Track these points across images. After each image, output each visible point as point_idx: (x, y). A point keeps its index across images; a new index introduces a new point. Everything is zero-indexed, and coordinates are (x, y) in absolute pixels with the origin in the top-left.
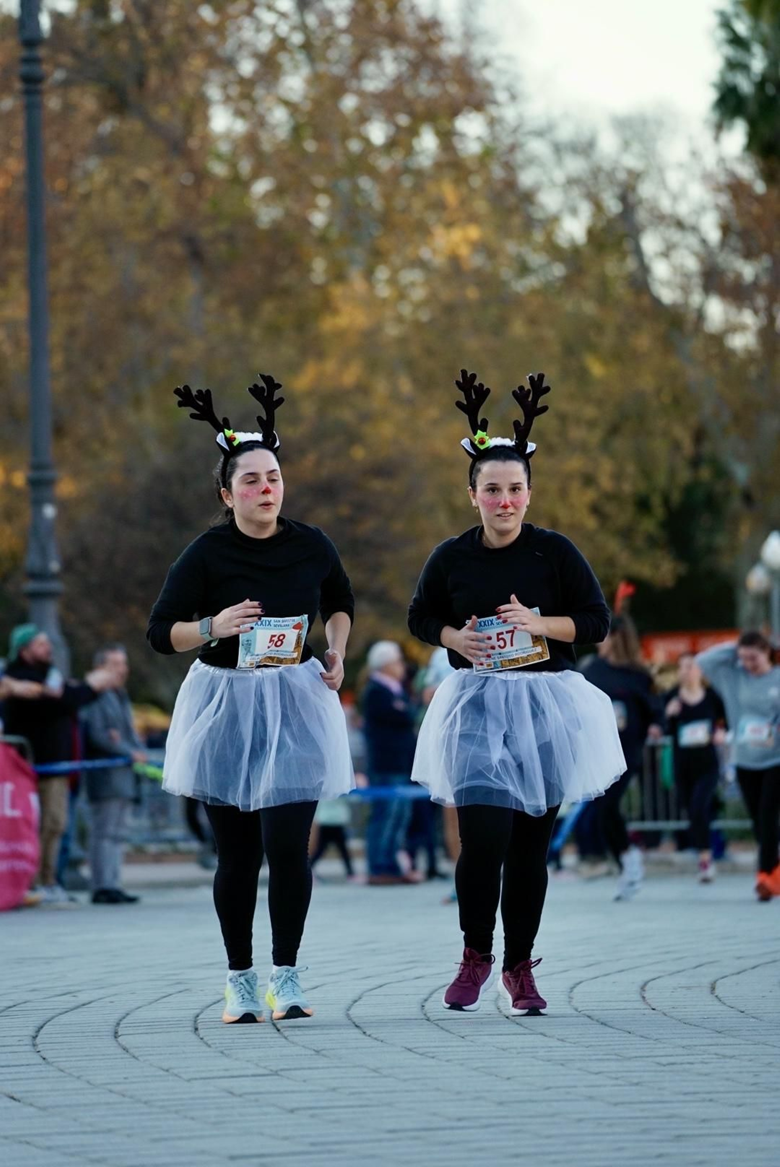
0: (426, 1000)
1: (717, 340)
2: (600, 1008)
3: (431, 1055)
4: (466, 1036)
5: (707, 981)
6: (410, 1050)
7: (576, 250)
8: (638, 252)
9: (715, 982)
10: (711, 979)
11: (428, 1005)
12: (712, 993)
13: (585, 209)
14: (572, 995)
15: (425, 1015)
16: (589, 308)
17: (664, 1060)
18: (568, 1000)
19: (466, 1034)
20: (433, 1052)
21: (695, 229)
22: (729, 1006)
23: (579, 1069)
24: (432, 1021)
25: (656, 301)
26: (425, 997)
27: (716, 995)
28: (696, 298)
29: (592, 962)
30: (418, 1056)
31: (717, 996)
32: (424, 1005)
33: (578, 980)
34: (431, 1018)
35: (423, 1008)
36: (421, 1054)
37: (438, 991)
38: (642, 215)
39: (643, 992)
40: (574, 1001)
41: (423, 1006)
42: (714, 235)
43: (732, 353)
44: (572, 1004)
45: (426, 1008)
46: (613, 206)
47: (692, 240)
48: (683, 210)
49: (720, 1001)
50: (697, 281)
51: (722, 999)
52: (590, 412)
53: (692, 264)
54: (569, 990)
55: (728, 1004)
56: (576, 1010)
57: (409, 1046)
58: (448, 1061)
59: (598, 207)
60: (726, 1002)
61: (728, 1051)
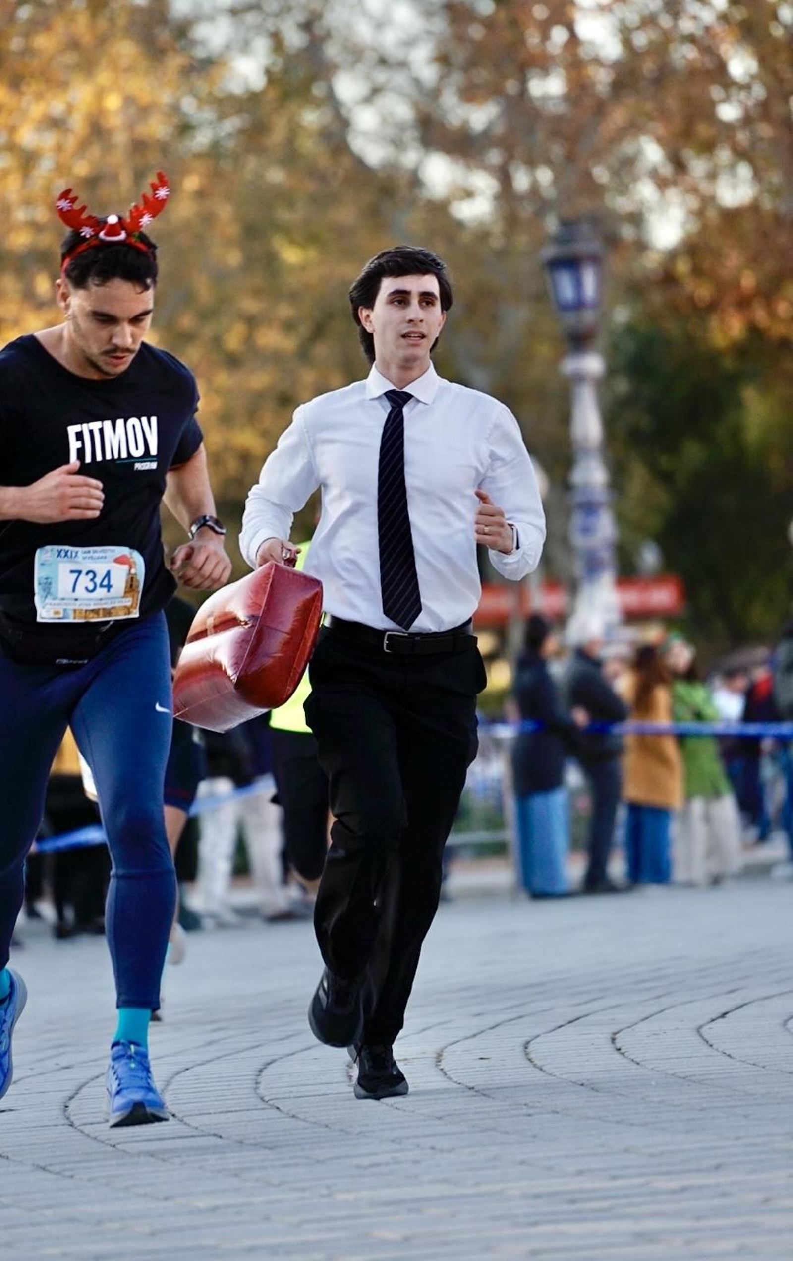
0: (71, 1098)
1: (440, 209)
2: (292, 1095)
3: (68, 1173)
4: (119, 1144)
5: (431, 1049)
6: (43, 1169)
7: (253, 99)
8: (331, 100)
9: (442, 1050)
10: (437, 1047)
11: (72, 1105)
12: (437, 1065)
13: (261, 45)
14: (260, 1079)
15: (68, 1118)
16: (276, 176)
17: (366, 1161)
18: (254, 1086)
19: (118, 1141)
20: (72, 1170)
21: (403, 65)
22: (456, 1082)
23: (257, 1180)
24: (76, 1126)
25: (359, 162)
26: (68, 1094)
27: (441, 1067)
28: (411, 157)
29: (291, 1033)
30: (53, 1176)
31: (442, 1069)
32: (68, 1104)
33: (269, 1059)
34: (75, 1122)
35: (67, 1108)
36: (58, 1173)
37: (88, 1085)
38: (332, 51)
39: (350, 1070)
40: (262, 1086)
41: (67, 1107)
42: (428, 73)
43: (459, 225)
44: (258, 1091)
45: (70, 1109)
46: (295, 39)
47: (400, 79)
48: (389, 40)
49: (446, 1074)
50: (411, 135)
51: (448, 1073)
52: (285, 311)
53: (404, 111)
54: (257, 1073)
55: (455, 1080)
56: (262, 1099)
57: (42, 1164)
58: (90, 1180)
59: (277, 41)
60: (452, 1076)
61: (445, 1143)
